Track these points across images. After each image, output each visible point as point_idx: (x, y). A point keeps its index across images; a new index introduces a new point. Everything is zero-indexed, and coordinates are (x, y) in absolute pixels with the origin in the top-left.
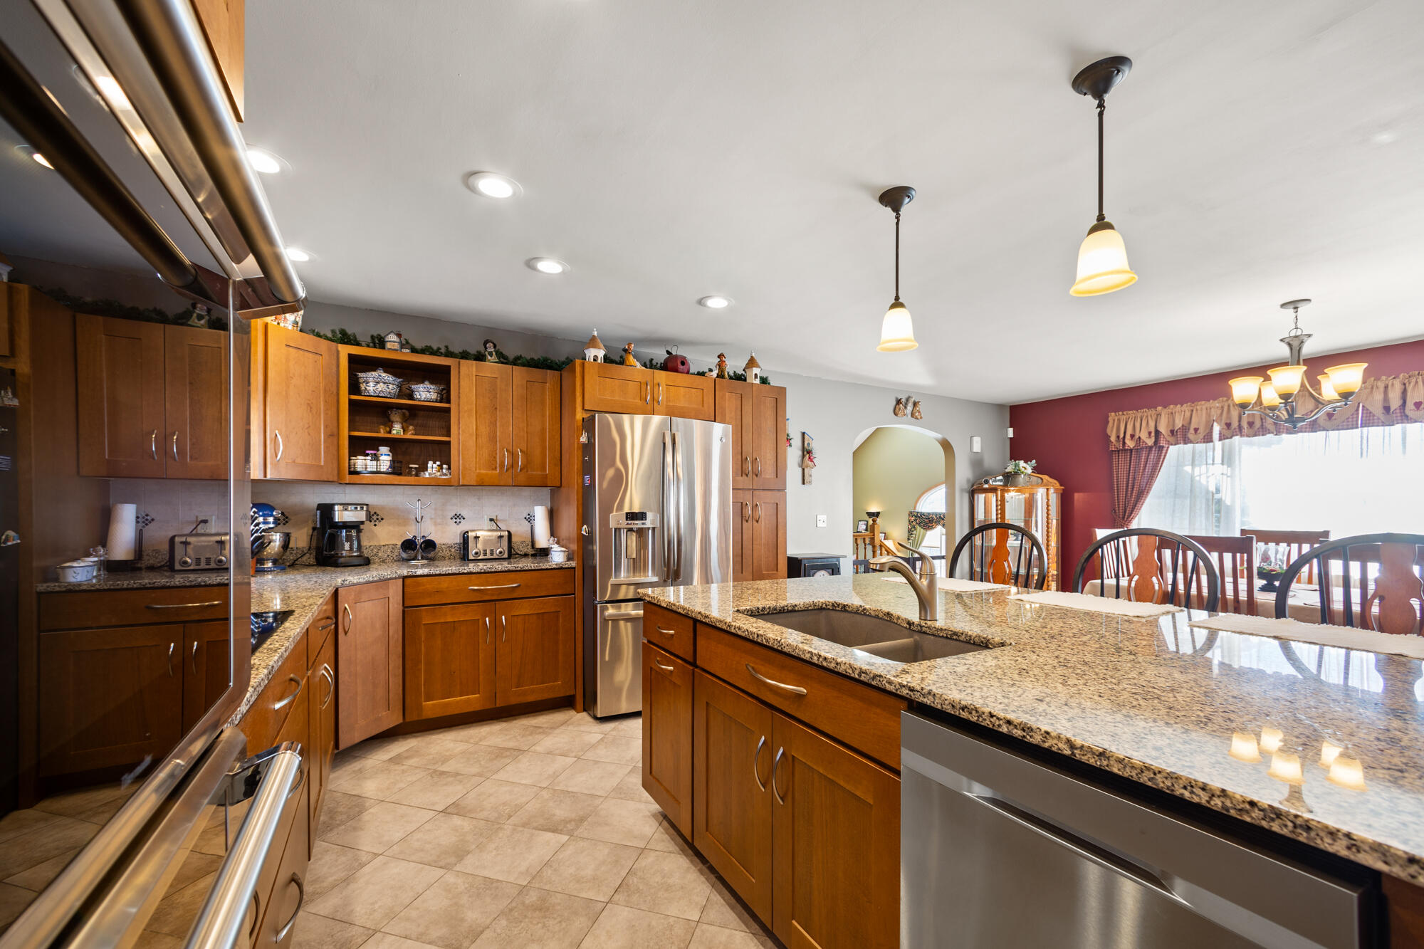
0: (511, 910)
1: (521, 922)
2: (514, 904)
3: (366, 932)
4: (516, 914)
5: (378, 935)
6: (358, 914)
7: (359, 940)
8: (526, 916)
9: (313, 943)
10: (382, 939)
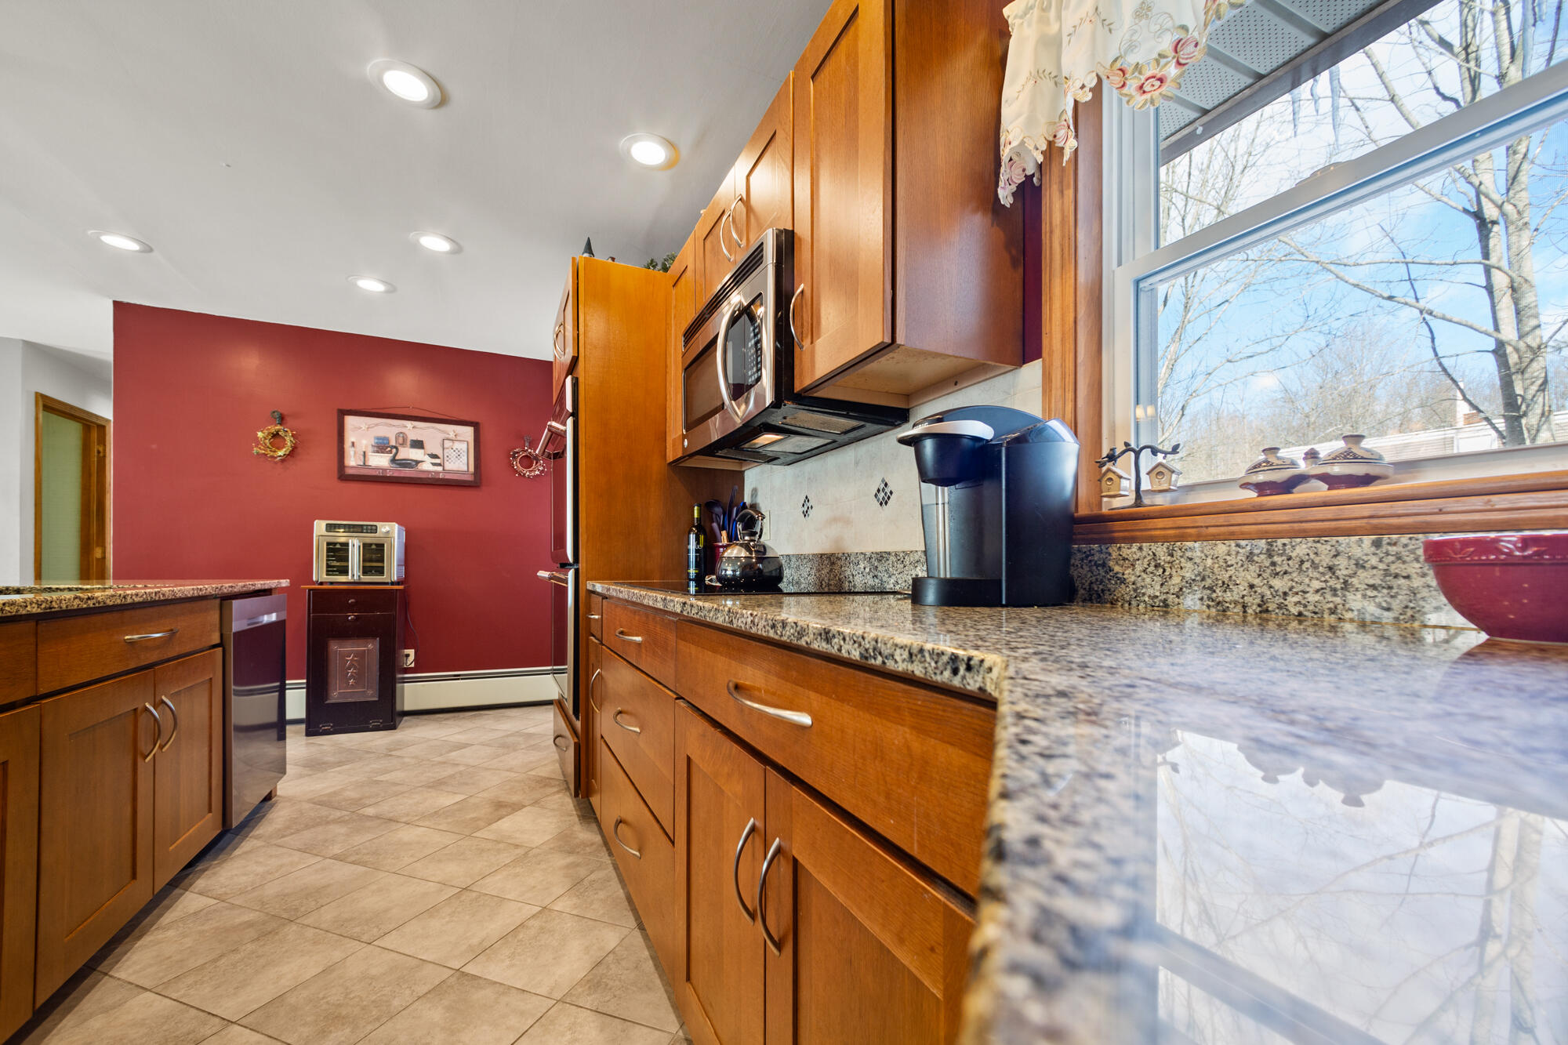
0: (378, 1019)
1: (373, 1002)
2: (370, 1028)
3: (574, 998)
4: (374, 1013)
5: (558, 995)
6: (592, 1025)
7: (580, 990)
8: (363, 1009)
9: (635, 989)
10: (552, 990)
